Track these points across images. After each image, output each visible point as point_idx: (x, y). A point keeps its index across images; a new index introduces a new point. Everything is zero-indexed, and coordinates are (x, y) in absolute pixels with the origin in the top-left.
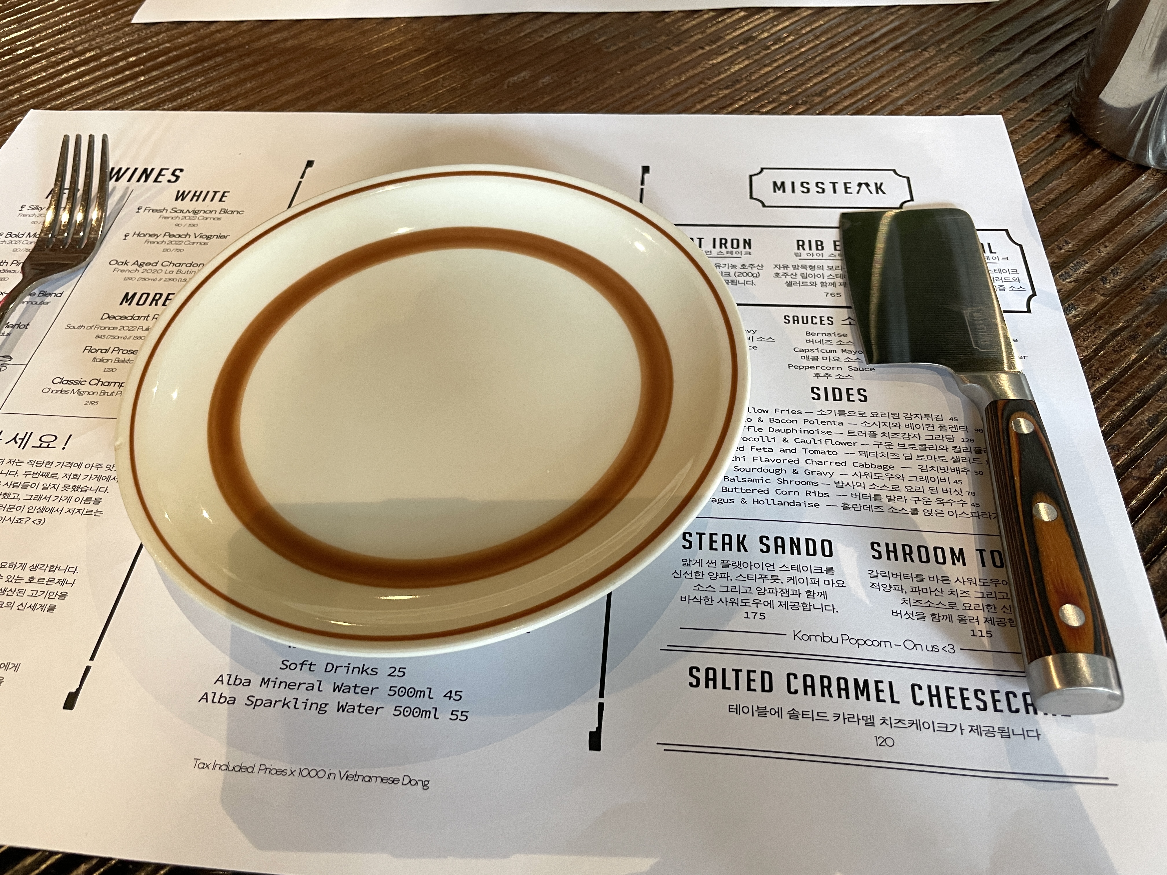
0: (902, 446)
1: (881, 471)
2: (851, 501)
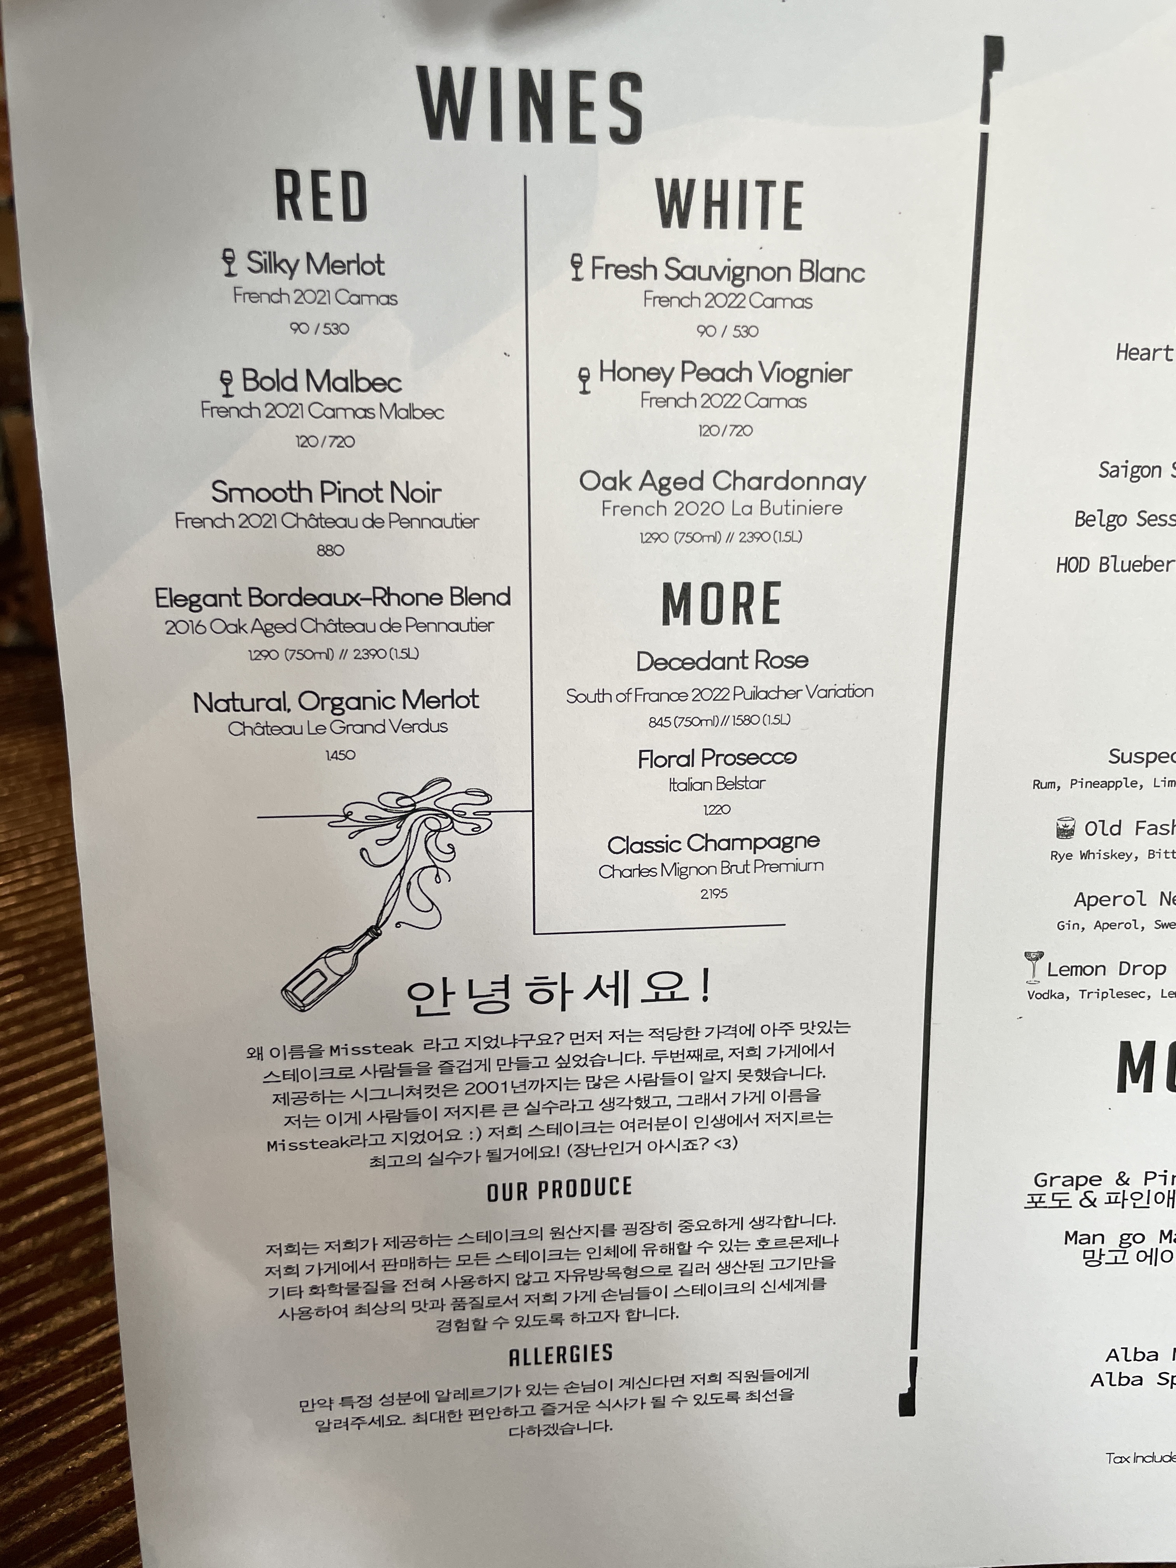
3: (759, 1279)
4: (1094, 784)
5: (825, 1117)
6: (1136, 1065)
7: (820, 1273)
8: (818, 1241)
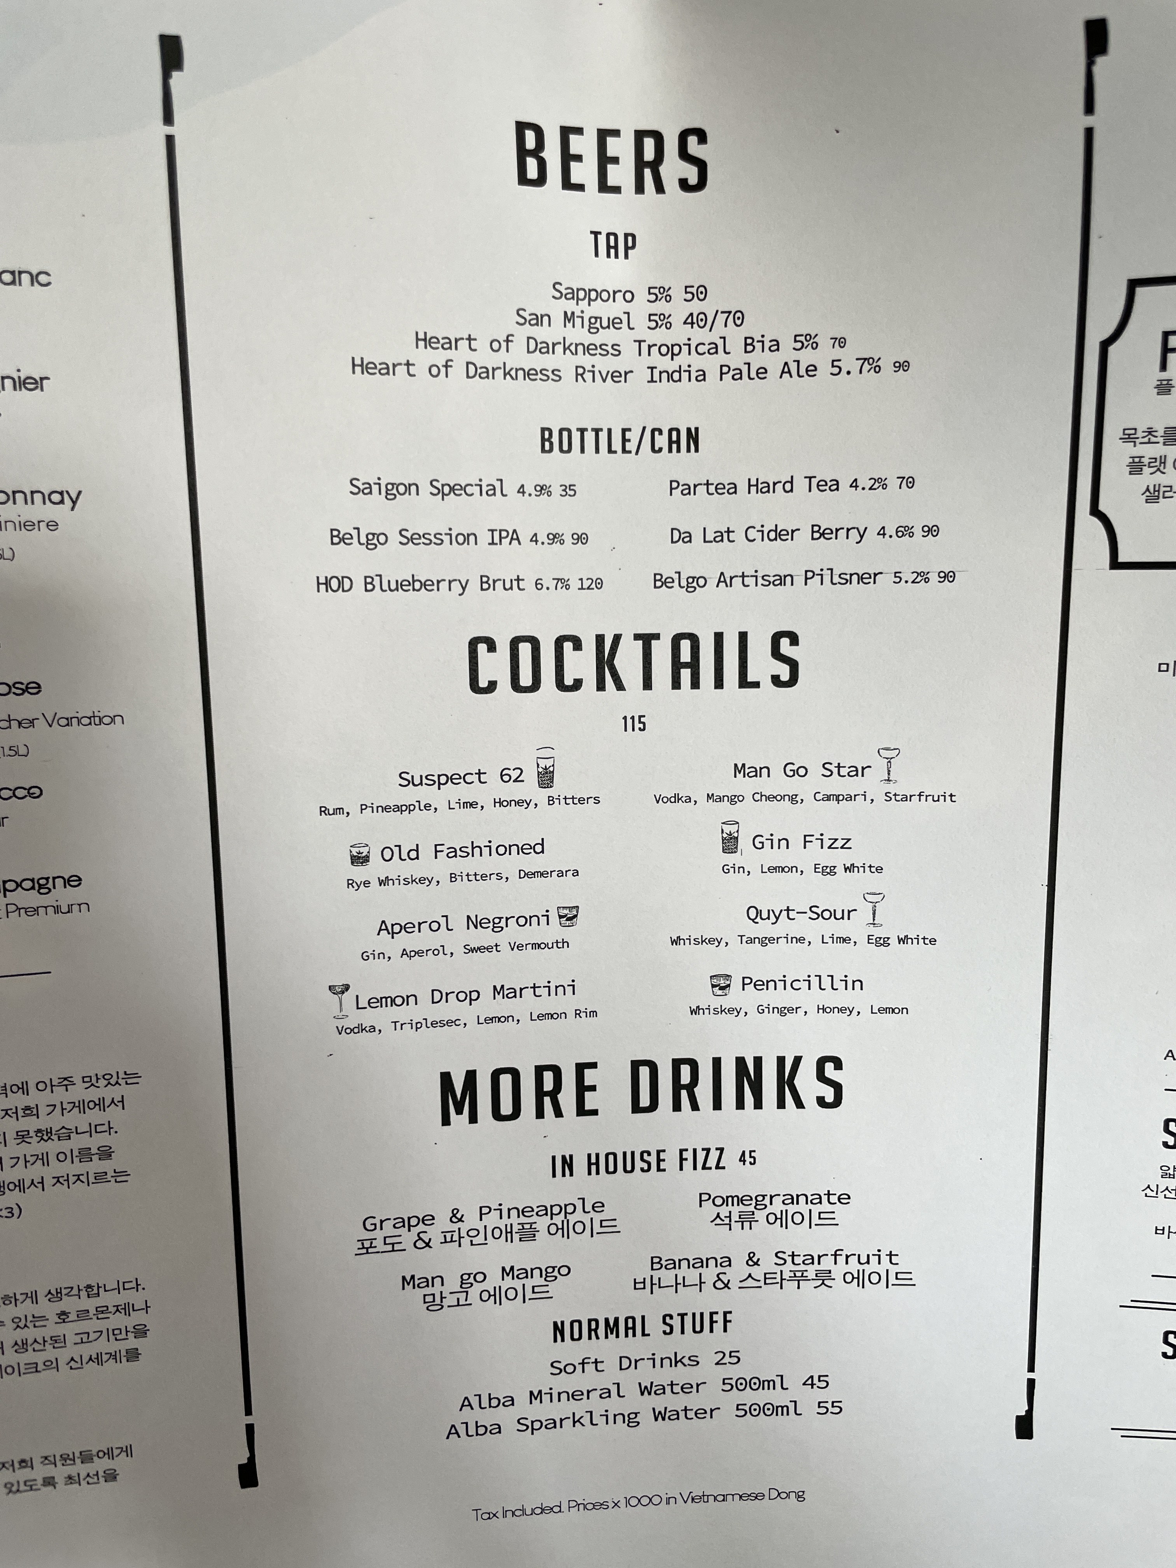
3: (64, 1355)
4: (385, 809)
5: (120, 1175)
6: (459, 1096)
7: (132, 1342)
8: (127, 1309)
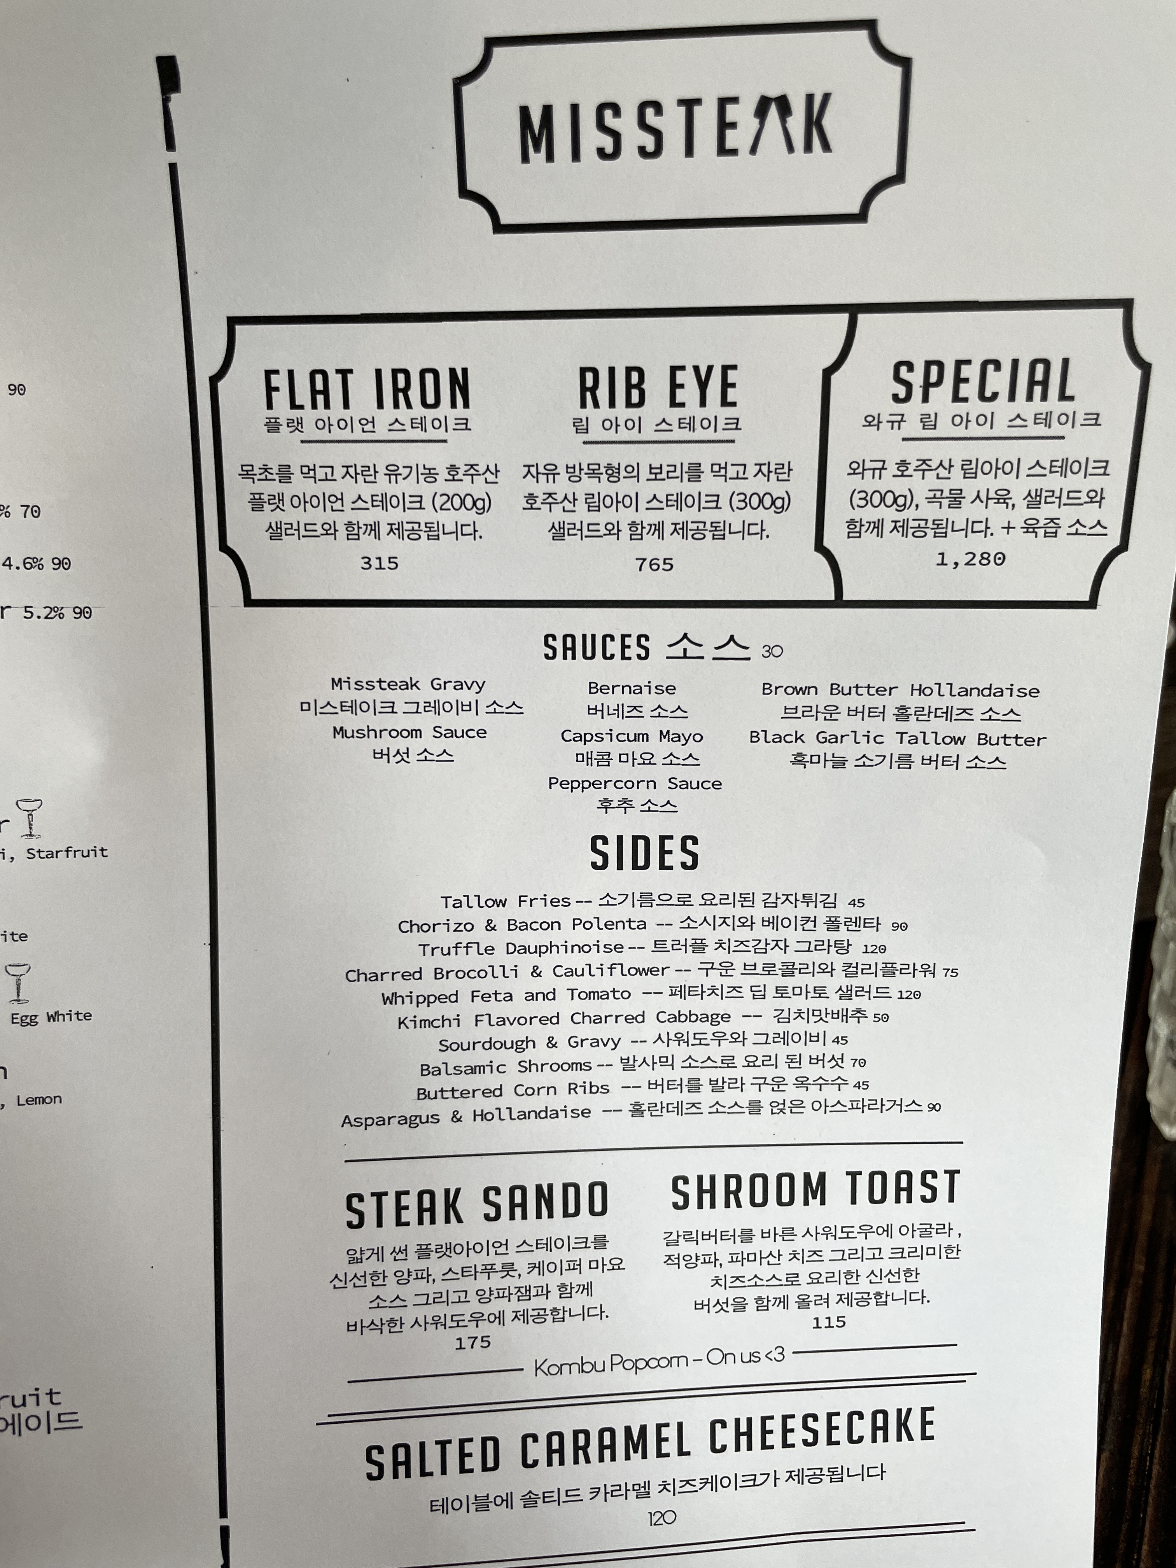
0: (749, 969)
1: (706, 1027)
2: (646, 1097)
